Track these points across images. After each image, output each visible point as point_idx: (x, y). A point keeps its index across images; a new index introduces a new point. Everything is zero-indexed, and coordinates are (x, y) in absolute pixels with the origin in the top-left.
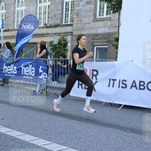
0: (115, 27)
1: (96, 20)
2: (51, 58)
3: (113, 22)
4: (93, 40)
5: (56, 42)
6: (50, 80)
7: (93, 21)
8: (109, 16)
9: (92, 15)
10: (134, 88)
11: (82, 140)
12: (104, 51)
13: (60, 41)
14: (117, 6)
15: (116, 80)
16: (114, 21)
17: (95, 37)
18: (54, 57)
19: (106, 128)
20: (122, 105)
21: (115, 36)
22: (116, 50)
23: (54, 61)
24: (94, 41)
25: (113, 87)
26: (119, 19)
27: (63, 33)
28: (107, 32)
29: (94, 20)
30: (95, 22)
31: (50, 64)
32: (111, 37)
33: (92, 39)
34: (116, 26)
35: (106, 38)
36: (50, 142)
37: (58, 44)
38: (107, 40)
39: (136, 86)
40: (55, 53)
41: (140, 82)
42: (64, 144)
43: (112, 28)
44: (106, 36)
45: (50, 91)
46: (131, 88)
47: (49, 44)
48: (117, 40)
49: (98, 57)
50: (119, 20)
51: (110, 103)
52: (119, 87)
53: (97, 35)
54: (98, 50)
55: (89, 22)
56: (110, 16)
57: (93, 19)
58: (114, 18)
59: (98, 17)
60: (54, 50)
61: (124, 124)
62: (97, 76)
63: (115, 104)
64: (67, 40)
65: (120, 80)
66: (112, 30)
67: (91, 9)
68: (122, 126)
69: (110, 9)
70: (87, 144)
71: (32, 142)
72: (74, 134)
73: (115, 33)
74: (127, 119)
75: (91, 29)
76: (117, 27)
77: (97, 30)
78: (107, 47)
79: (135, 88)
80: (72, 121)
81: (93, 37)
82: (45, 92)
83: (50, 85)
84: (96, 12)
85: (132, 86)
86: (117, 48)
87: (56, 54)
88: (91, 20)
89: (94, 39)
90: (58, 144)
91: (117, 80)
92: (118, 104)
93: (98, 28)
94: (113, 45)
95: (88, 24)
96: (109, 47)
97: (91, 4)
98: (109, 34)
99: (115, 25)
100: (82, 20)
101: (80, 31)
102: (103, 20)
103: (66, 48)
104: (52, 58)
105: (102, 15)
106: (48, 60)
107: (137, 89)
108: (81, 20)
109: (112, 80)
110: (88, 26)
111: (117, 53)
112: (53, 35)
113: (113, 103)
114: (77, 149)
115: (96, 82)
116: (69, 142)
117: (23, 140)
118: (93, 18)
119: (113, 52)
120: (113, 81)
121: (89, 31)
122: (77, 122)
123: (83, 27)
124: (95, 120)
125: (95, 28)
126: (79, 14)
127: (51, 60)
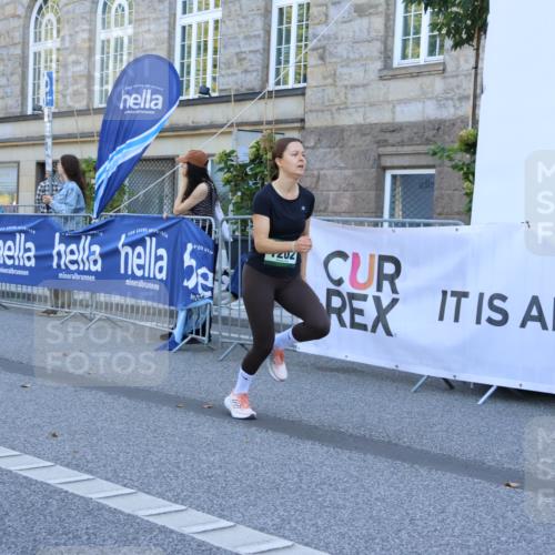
0: (463, 98)
1: (391, 73)
2: (226, 213)
3: (453, 82)
4: (379, 147)
5: (244, 155)
6: (223, 294)
7: (381, 78)
8: (438, 58)
9: (376, 54)
10: (533, 326)
11: (345, 514)
12: (421, 187)
13: (258, 150)
14: (469, 22)
15: (465, 295)
16: (457, 76)
17: (387, 136)
18: (239, 208)
19: (433, 472)
20: (490, 386)
21: (463, 133)
22: (467, 184)
23: (236, 223)
24: (382, 150)
25: (456, 319)
26: (476, 68)
27: (269, 123)
28: (432, 117)
29: (385, 73)
30: (385, 82)
31: (223, 236)
32: (446, 137)
33: (378, 142)
34: (466, 94)
35: (428, 142)
36: (224, 523)
37: (252, 161)
38: (432, 147)
39: (540, 318)
40: (239, 194)
42: (278, 531)
43: (450, 102)
44: (429, 134)
45: (224, 334)
46: (523, 325)
47: (220, 163)
48: (471, 147)
49: (397, 209)
50: (476, 75)
51: (446, 380)
52: (478, 322)
53: (395, 129)
54: (398, 183)
55: (365, 82)
56: (441, 57)
57: (380, 70)
58: (458, 67)
59: (397, 61)
60: (236, 185)
61: (499, 458)
62: (397, 281)
63: (465, 383)
65: (481, 296)
66: (452, 110)
67: (373, 34)
68: (493, 464)
69: (444, 32)
70: (364, 532)
71: (160, 521)
72: (313, 492)
73: (462, 122)
75: (372, 105)
76: (467, 98)
77: (394, 113)
78: (432, 171)
79: (538, 324)
80: (308, 445)
81: (380, 138)
82: (205, 339)
83: (225, 312)
84: (389, 43)
85: (527, 318)
86: (471, 177)
87: (246, 197)
88: (373, 75)
89: (384, 143)
90: (255, 528)
91: (470, 295)
92: (475, 384)
93: (400, 101)
94: (454, 167)
95: (361, 90)
96: (439, 173)
97: (370, 14)
98: (439, 127)
99: (461, 91)
100: (338, 75)
101: (332, 114)
102: (419, 75)
104: (231, 215)
105: (413, 57)
106: (216, 219)
107: (544, 327)
108: (335, 74)
109: (454, 294)
110: (360, 95)
111: (470, 195)
112: (235, 130)
113: (457, 378)
114: (326, 548)
115: (395, 301)
116: (297, 521)
117: (129, 515)
118: (379, 65)
119: (456, 190)
120: (455, 299)
121: (365, 114)
122: (326, 449)
123: (343, 98)
124: (389, 442)
125: (388, 102)
126: (327, 54)
127: (225, 223)
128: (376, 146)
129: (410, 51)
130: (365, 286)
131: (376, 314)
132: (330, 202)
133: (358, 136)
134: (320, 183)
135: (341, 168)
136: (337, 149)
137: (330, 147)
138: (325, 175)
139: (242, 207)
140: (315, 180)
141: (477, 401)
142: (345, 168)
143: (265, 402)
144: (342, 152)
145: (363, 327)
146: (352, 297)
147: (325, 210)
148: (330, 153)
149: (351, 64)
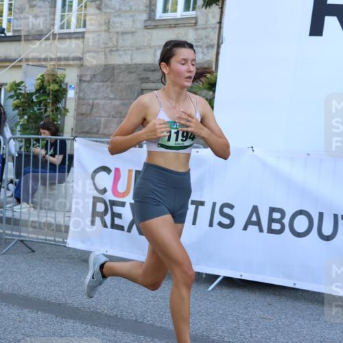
0: (210, 46)
1: (153, 24)
2: (13, 131)
3: (203, 33)
4: (141, 83)
5: (31, 86)
6: (8, 199)
7: (146, 27)
8: (191, 13)
9: (142, 7)
10: (253, 229)
13: (43, 82)
15: (202, 203)
16: (206, 28)
17: (150, 74)
18: (24, 129)
20: (218, 276)
23: (22, 141)
24: (145, 86)
25: (194, 223)
26: (220, 23)
29: (149, 23)
30: (149, 30)
31: (10, 152)
33: (142, 79)
34: (212, 43)
37: (38, 91)
39: (258, 223)
40: (26, 117)
41: (272, 210)
45: (7, 232)
46: (245, 228)
47: (10, 91)
48: (212, 85)
50: (220, 28)
52: (211, 225)
53: (155, 69)
55: (133, 30)
56: (194, 13)
57: (145, 21)
58: (207, 21)
59: (159, 14)
60: (23, 110)
61: (221, 333)
63: (200, 274)
64: (66, 80)
65: (214, 204)
68: (216, 338)
74: (230, 318)
75: (137, 49)
76: (212, 46)
79: (256, 228)
81: (143, 76)
83: (9, 214)
85: (249, 223)
87: (30, 120)
88: (140, 25)
89: (146, 80)
91: (206, 204)
92: (206, 274)
95: (129, 36)
99: (208, 40)
100: (111, 23)
101: (105, 54)
102: (176, 26)
103: (60, 105)
104: (18, 135)
105: (172, 11)
106: (4, 138)
107: (261, 230)
108: (109, 22)
109: (194, 203)
110: (129, 40)
112: (24, 64)
118: (145, 16)
120: (194, 206)
121: (132, 56)
122: (84, 326)
123: (115, 42)
124: (136, 320)
125: (151, 47)
126: (103, 5)
127: (12, 140)
128: (140, 82)
129: (169, 6)
130: (124, 195)
131: (132, 218)
132: (102, 126)
133: (126, 73)
134: (94, 110)
135: (111, 99)
136: (108, 83)
137: (103, 81)
138: (98, 104)
139: (28, 129)
140: (89, 108)
141: (208, 288)
142: (115, 99)
143: (38, 288)
144: (112, 86)
145: (121, 228)
146: (113, 203)
147: (97, 133)
148: (103, 86)
149: (123, 15)
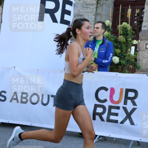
26: (2, 14)
74: (3, 140)
